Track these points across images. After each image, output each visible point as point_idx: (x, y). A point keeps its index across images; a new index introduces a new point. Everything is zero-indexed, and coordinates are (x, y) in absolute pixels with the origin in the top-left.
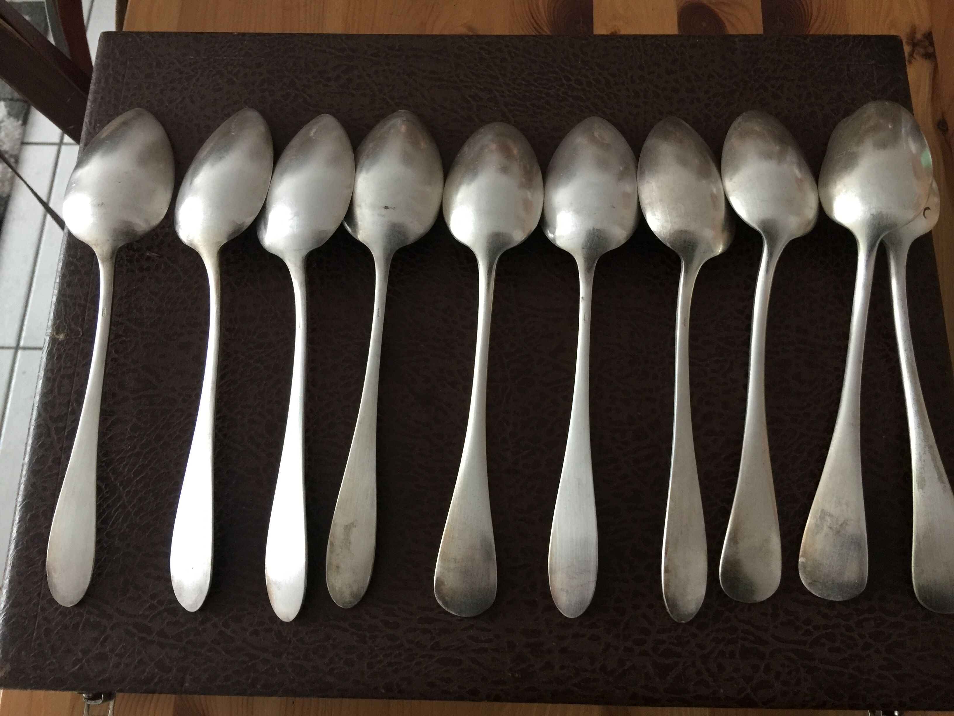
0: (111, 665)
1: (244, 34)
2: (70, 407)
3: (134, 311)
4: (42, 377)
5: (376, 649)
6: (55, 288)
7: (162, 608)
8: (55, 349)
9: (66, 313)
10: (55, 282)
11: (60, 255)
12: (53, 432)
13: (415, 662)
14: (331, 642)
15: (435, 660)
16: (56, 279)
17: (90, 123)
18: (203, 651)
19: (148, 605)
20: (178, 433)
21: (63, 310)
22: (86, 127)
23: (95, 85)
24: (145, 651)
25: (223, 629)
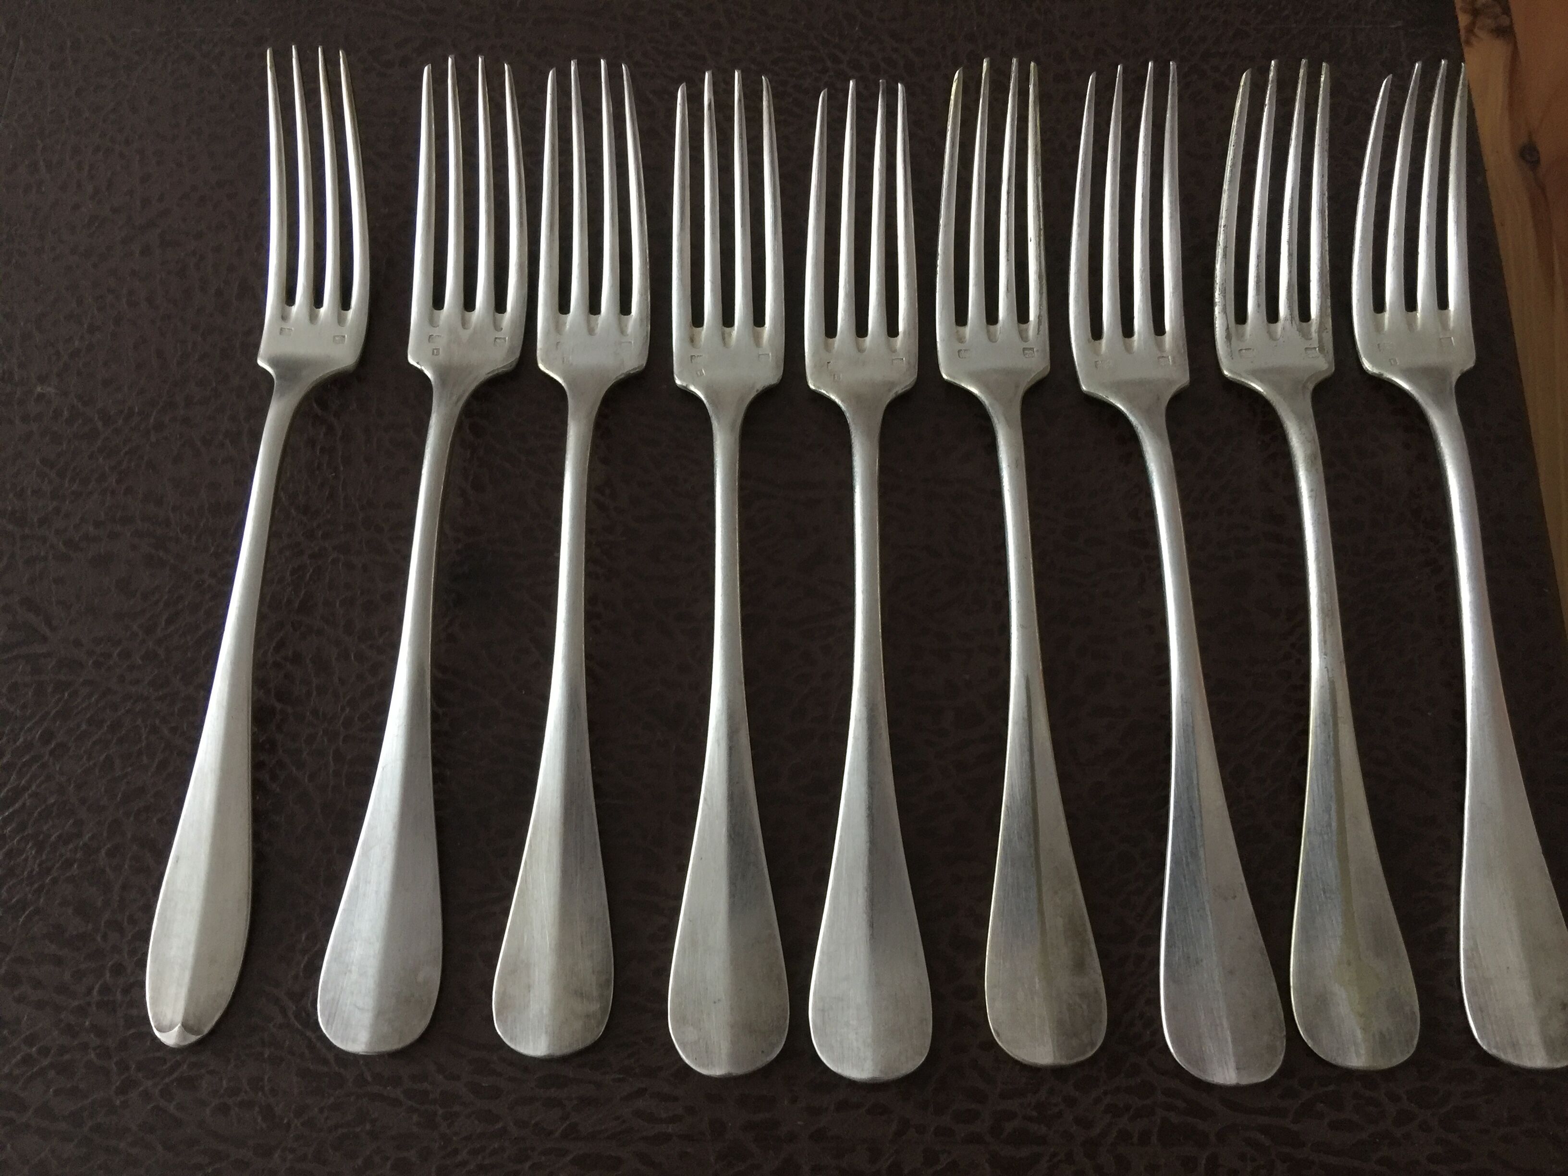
5: (455, 1139)
7: (46, 1062)
13: (529, 1164)
14: (368, 1126)
15: (569, 1157)
18: (122, 1146)
19: (19, 1057)
20: (84, 727)
25: (163, 1103)
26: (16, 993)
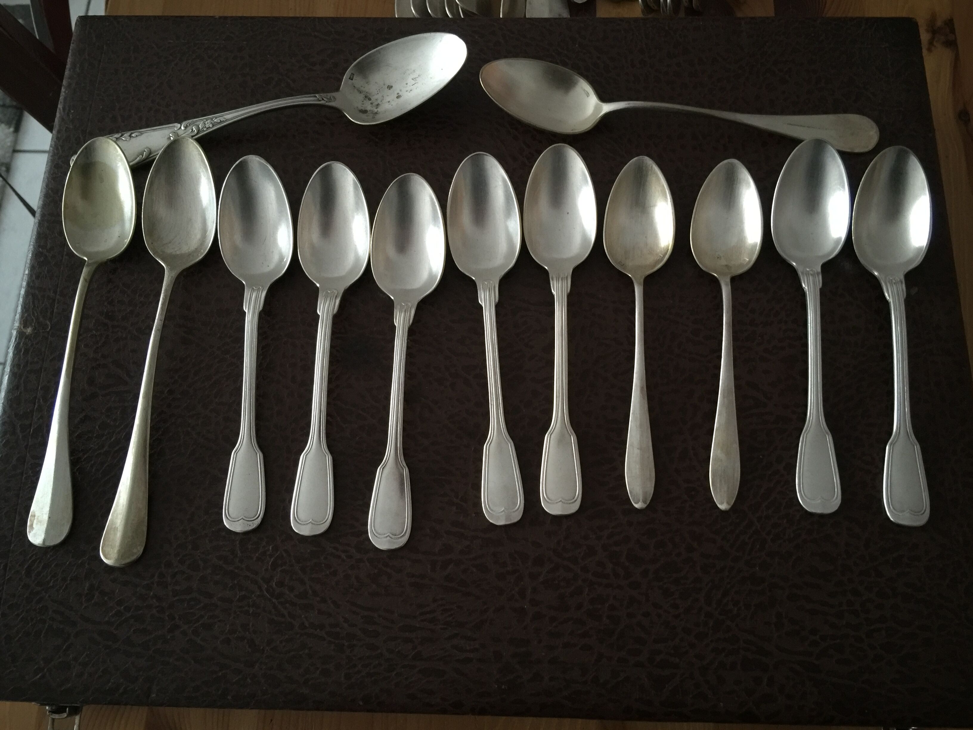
0: (74, 674)
1: (226, 18)
2: (36, 403)
3: (106, 304)
4: (8, 373)
5: (354, 658)
6: (24, 280)
7: (129, 615)
8: (22, 343)
9: (34, 306)
10: (24, 274)
11: (29, 246)
12: (18, 431)
13: (395, 673)
14: (307, 651)
15: (416, 670)
16: (24, 271)
17: (64, 109)
18: (171, 660)
19: (114, 612)
21: (31, 303)
22: (60, 113)
23: (70, 70)
24: (110, 660)
25: (194, 637)
26: (112, 577)
